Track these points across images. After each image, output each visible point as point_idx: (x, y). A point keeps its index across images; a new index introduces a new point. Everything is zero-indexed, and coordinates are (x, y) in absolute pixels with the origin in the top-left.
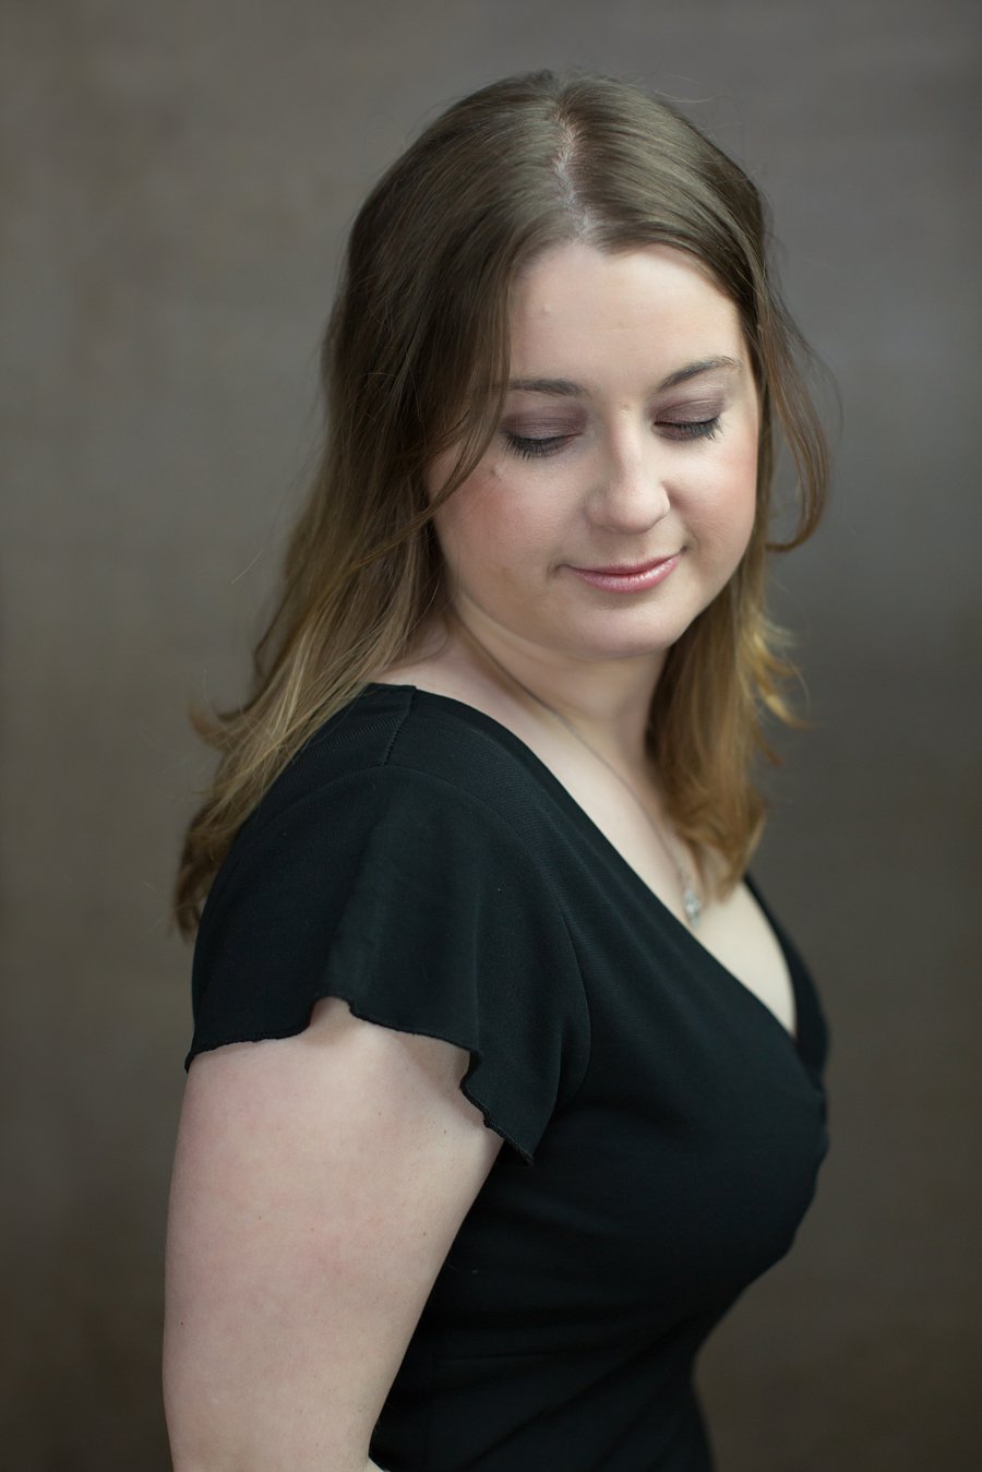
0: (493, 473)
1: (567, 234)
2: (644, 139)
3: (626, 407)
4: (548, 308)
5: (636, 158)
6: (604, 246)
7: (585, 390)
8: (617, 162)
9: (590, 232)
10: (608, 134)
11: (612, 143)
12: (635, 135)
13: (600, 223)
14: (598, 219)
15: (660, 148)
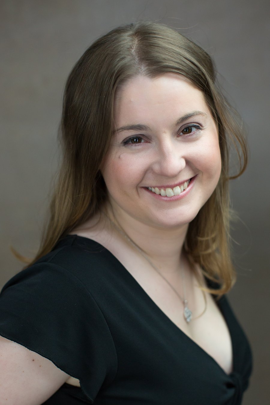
0: (119, 157)
1: (137, 73)
2: (162, 38)
3: (165, 132)
4: (132, 100)
5: (159, 44)
6: (150, 76)
7: (149, 128)
8: (152, 47)
9: (144, 71)
10: (149, 38)
11: (150, 41)
12: (159, 38)
13: (147, 67)
14: (146, 66)
15: (168, 41)
